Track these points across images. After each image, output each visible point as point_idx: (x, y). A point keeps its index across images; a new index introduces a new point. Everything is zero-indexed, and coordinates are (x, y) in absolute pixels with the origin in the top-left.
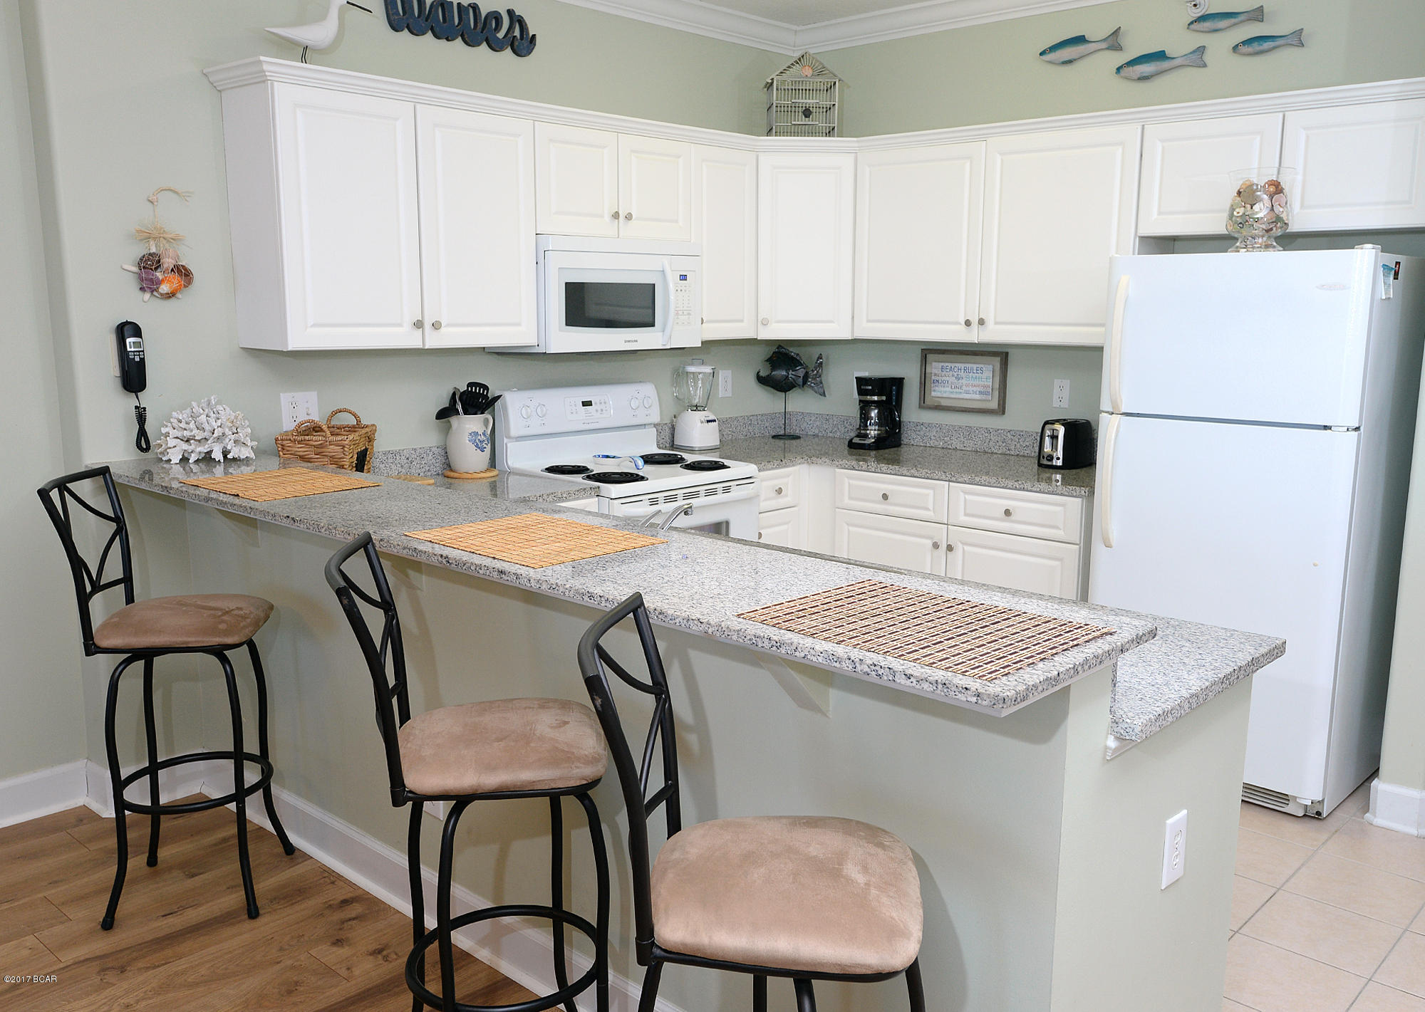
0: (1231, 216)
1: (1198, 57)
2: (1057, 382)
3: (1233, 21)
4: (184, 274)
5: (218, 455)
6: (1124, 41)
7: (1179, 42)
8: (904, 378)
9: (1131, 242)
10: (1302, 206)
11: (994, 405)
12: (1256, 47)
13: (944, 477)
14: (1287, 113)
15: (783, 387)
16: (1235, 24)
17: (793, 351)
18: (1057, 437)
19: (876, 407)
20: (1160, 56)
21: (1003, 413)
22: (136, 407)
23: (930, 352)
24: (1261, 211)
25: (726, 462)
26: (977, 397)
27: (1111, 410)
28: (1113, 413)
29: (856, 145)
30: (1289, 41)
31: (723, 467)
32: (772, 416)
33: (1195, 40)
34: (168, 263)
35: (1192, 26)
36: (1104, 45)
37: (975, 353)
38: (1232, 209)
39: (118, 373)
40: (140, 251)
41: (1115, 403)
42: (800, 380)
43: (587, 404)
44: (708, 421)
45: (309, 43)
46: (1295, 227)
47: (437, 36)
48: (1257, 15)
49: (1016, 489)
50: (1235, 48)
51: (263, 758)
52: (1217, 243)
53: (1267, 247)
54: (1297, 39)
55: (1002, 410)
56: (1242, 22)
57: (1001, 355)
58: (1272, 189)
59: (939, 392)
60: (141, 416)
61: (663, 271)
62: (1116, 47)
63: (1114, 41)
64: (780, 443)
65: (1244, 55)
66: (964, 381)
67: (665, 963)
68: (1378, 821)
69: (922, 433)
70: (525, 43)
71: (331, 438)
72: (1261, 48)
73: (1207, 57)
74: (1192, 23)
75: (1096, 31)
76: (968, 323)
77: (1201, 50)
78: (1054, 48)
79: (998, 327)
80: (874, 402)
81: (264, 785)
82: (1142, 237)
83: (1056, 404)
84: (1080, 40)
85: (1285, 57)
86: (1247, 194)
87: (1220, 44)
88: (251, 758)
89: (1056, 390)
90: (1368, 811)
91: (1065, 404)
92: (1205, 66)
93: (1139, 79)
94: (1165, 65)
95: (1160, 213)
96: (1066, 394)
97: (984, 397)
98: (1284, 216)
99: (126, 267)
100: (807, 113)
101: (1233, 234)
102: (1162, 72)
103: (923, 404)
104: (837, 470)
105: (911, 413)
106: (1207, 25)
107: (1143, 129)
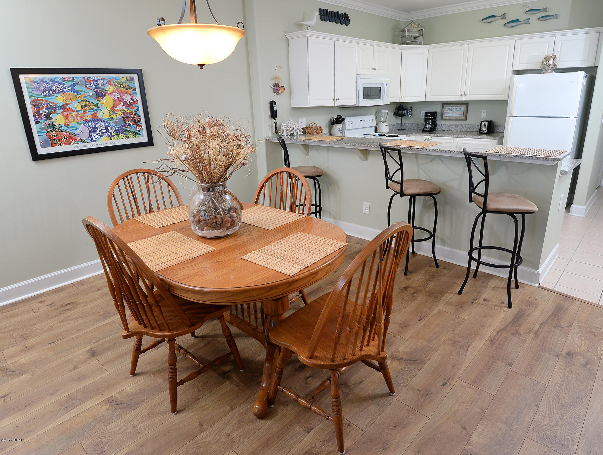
0: (542, 64)
1: (528, 21)
2: (483, 111)
3: (538, 11)
4: (283, 87)
5: (295, 134)
6: (507, 16)
7: (522, 17)
8: (437, 112)
9: (511, 72)
10: (559, 61)
11: (464, 118)
12: (545, 18)
13: (457, 137)
14: (556, 37)
15: (402, 116)
16: (539, 12)
17: (404, 105)
18: (485, 125)
19: (430, 120)
20: (517, 21)
21: (466, 120)
22: (275, 122)
23: (445, 104)
24: (551, 62)
25: (398, 135)
26: (459, 116)
27: (510, 115)
28: (510, 116)
29: (429, 47)
30: (554, 17)
31: (398, 136)
32: (397, 124)
33: (527, 16)
34: (280, 86)
35: (526, 13)
36: (501, 18)
37: (459, 104)
38: (543, 62)
39: (270, 114)
40: (273, 82)
41: (511, 114)
42: (406, 114)
43: (361, 121)
44: (387, 125)
45: (310, 25)
46: (559, 66)
47: (330, 22)
48: (546, 10)
49: (478, 138)
50: (539, 19)
51: (320, 206)
52: (538, 71)
53: (551, 72)
54: (556, 16)
55: (466, 119)
56: (541, 12)
57: (466, 104)
58: (554, 57)
59: (446, 115)
60: (276, 124)
61: (383, 84)
62: (504, 18)
63: (504, 16)
64: (399, 131)
65: (541, 20)
66: (455, 112)
67: (487, 214)
68: (572, 214)
69: (441, 127)
70: (348, 22)
71: (319, 129)
72: (546, 19)
73: (530, 21)
74: (527, 12)
75: (498, 13)
76: (461, 95)
77: (529, 19)
78: (486, 19)
79: (470, 96)
80: (429, 118)
81: (320, 211)
82: (514, 70)
83: (482, 117)
84: (494, 16)
85: (552, 21)
86: (547, 59)
87: (534, 18)
88: (318, 206)
89: (482, 112)
90: (569, 212)
91: (485, 117)
92: (530, 23)
93: (511, 27)
94: (519, 23)
95: (519, 64)
96: (485, 114)
97: (461, 116)
98: (556, 64)
99: (272, 87)
100: (415, 38)
101: (542, 69)
102: (517, 25)
103: (442, 119)
104: (424, 137)
105: (439, 122)
106: (531, 12)
107: (515, 41)
